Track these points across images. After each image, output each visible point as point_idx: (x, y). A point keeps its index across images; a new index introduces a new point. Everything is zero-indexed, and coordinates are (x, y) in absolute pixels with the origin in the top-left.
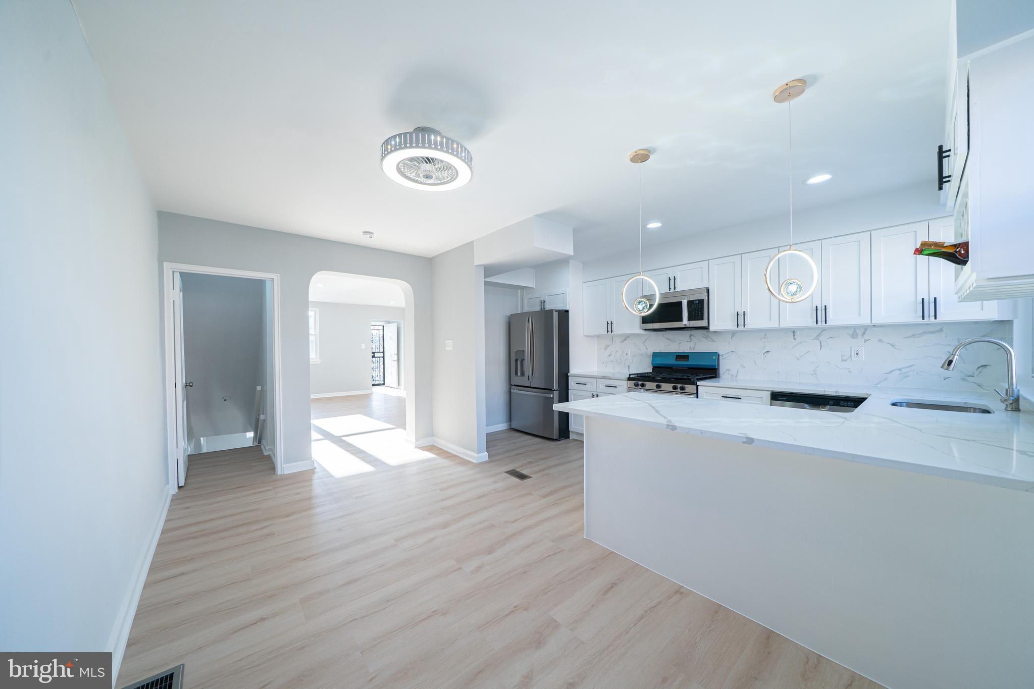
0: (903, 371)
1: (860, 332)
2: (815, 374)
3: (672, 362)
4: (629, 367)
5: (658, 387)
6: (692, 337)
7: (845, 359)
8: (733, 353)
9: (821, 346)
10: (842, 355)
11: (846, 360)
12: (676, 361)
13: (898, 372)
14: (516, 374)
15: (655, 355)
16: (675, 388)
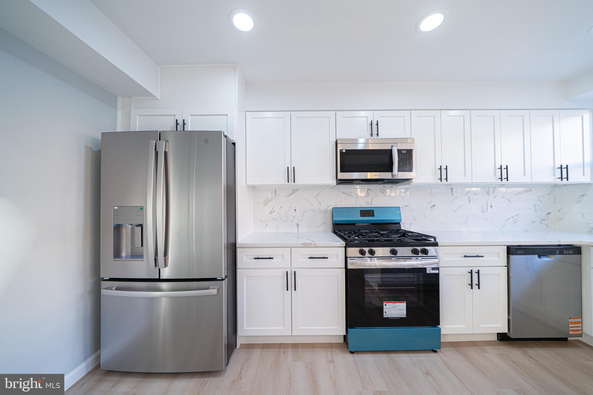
0: (515, 218)
1: (491, 190)
2: (466, 223)
3: (357, 217)
4: (298, 225)
5: (394, 252)
6: (369, 191)
7: (484, 210)
8: (406, 207)
9: (470, 201)
10: (482, 208)
11: (484, 212)
12: (361, 216)
13: (511, 219)
14: (117, 254)
15: (335, 210)
16: (415, 252)
